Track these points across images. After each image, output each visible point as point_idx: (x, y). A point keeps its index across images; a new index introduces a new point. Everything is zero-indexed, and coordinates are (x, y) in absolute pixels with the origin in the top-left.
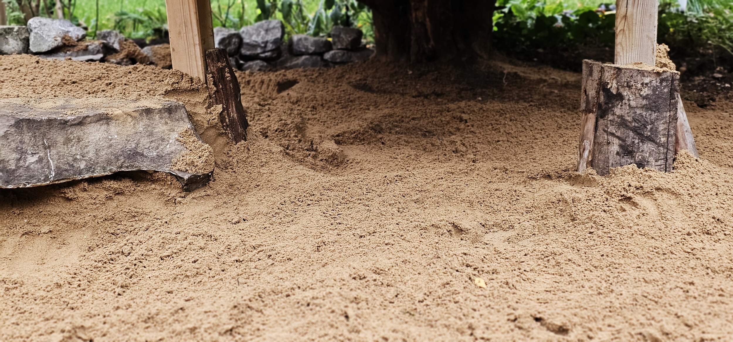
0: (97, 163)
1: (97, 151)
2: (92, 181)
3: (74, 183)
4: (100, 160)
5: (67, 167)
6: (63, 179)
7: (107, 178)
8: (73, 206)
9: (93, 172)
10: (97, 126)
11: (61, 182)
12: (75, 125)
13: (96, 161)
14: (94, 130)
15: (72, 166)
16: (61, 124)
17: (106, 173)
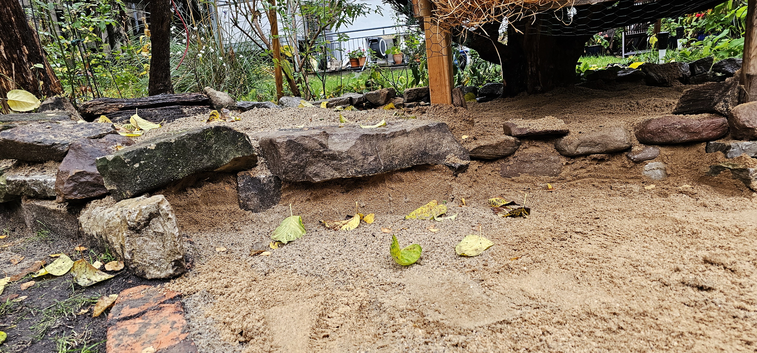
0: (404, 160)
2: (403, 170)
4: (406, 158)
5: (389, 163)
6: (387, 170)
7: (409, 169)
9: (402, 165)
10: (402, 137)
12: (391, 137)
14: (400, 140)
15: (392, 162)
16: (383, 137)
17: (409, 166)
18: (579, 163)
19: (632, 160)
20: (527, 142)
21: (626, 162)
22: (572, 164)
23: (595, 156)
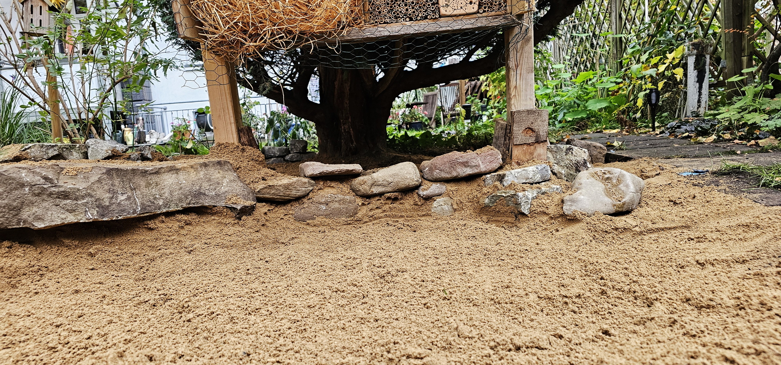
0: (172, 201)
1: (171, 193)
2: (169, 214)
3: (154, 217)
4: (174, 198)
5: (149, 204)
6: (147, 213)
7: (179, 212)
8: (154, 234)
9: (169, 207)
10: (170, 175)
11: (145, 215)
12: (153, 173)
13: (171, 200)
14: (168, 177)
15: (153, 203)
16: (142, 172)
17: (179, 209)
18: (375, 202)
19: (422, 197)
20: (322, 183)
21: (417, 200)
22: (368, 204)
23: (388, 195)
